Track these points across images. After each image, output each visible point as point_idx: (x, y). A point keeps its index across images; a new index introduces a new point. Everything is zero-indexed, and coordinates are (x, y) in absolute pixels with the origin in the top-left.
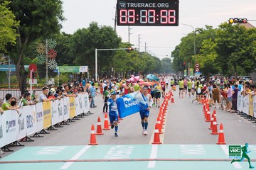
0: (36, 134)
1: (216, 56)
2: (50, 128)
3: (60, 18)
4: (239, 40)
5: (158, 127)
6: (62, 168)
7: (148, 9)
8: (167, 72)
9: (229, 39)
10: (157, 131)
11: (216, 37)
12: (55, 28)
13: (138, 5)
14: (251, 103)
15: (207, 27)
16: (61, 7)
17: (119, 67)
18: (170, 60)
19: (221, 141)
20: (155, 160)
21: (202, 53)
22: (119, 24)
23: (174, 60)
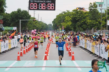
1: (71, 23)
3: (5, 6)
4: (81, 16)
5: (46, 53)
6: (5, 70)
7: (42, 3)
8: (50, 30)
9: (77, 16)
10: (46, 55)
11: (71, 15)
12: (2, 11)
13: (38, 1)
14: (86, 43)
15: (67, 11)
16: (5, 2)
17: (30, 27)
18: (52, 25)
19: (73, 59)
20: (45, 67)
21: (65, 22)
22: (30, 9)
23: (53, 25)
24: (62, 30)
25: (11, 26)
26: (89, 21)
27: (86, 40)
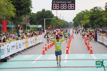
0: (22, 50)
1: (89, 21)
2: (28, 48)
3: (31, 7)
4: (98, 15)
5: (68, 47)
6: (32, 63)
7: (63, 3)
8: (71, 27)
9: (94, 14)
10: (67, 49)
11: (89, 14)
12: (29, 11)
13: (60, 2)
14: (102, 38)
15: (86, 10)
16: (31, 3)
17: (53, 25)
18: (72, 23)
19: (91, 52)
20: (67, 60)
21: (84, 20)
22: (53, 9)
23: (74, 23)
24: (81, 27)
25: (36, 25)
26: (105, 19)
27: (103, 36)
